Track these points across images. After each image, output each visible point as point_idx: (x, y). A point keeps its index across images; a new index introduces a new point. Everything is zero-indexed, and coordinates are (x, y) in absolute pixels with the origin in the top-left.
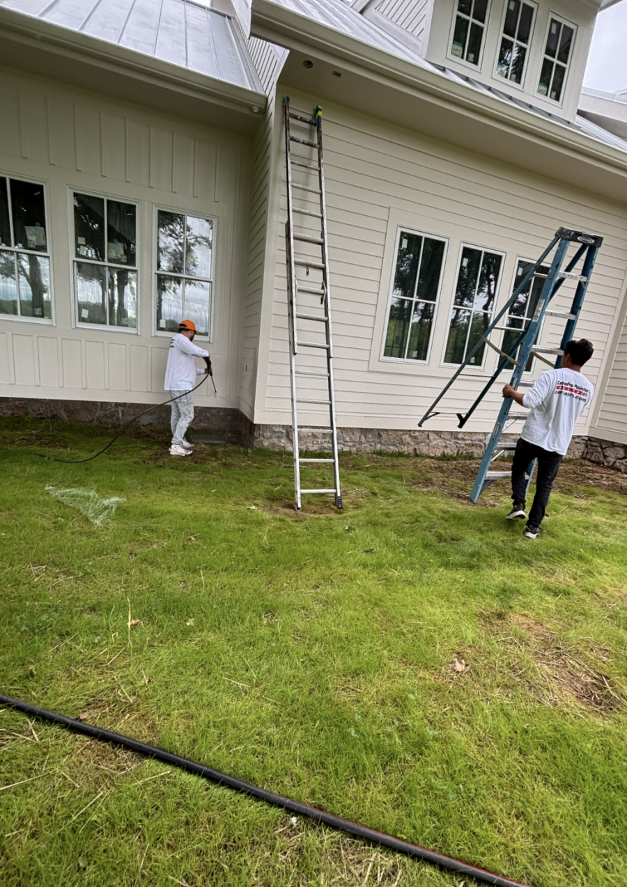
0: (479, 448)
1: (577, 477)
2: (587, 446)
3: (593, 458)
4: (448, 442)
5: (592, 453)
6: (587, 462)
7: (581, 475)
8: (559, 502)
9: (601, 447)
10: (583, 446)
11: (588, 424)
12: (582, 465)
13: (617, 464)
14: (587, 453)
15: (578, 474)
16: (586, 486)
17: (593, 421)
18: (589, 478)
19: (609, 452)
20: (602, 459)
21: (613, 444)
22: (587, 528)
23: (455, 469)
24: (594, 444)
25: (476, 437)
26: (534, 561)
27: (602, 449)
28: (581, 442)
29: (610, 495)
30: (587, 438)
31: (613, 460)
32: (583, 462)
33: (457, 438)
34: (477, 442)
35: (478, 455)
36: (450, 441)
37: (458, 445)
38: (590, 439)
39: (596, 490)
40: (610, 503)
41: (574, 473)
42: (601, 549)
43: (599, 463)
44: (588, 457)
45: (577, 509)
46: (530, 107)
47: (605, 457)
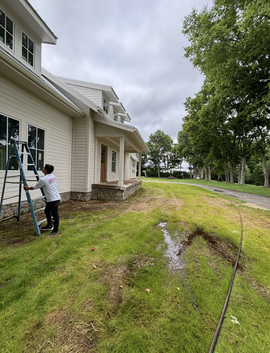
0: (25, 208)
1: (70, 209)
2: (71, 195)
3: (74, 199)
4: (6, 210)
5: (73, 197)
6: (72, 201)
7: (71, 207)
8: (64, 224)
9: (75, 194)
10: (70, 195)
11: (70, 187)
12: (70, 202)
13: (81, 199)
14: (72, 197)
15: (70, 207)
16: (73, 212)
17: (71, 186)
18: (73, 208)
19: (78, 196)
20: (76, 198)
21: (79, 193)
22: (75, 233)
23: (13, 224)
24: (73, 194)
25: (23, 204)
26: (56, 266)
27: (76, 195)
28: (69, 194)
29: (81, 213)
30: (70, 192)
31: (80, 198)
32: (71, 201)
33: (12, 207)
34: (24, 206)
35: (26, 211)
36: (7, 209)
37: (13, 210)
38: (71, 192)
39: (76, 212)
40: (81, 217)
41: (68, 207)
42: (81, 242)
43: (76, 200)
44: (72, 199)
45: (71, 224)
46: (30, 70)
47: (77, 197)
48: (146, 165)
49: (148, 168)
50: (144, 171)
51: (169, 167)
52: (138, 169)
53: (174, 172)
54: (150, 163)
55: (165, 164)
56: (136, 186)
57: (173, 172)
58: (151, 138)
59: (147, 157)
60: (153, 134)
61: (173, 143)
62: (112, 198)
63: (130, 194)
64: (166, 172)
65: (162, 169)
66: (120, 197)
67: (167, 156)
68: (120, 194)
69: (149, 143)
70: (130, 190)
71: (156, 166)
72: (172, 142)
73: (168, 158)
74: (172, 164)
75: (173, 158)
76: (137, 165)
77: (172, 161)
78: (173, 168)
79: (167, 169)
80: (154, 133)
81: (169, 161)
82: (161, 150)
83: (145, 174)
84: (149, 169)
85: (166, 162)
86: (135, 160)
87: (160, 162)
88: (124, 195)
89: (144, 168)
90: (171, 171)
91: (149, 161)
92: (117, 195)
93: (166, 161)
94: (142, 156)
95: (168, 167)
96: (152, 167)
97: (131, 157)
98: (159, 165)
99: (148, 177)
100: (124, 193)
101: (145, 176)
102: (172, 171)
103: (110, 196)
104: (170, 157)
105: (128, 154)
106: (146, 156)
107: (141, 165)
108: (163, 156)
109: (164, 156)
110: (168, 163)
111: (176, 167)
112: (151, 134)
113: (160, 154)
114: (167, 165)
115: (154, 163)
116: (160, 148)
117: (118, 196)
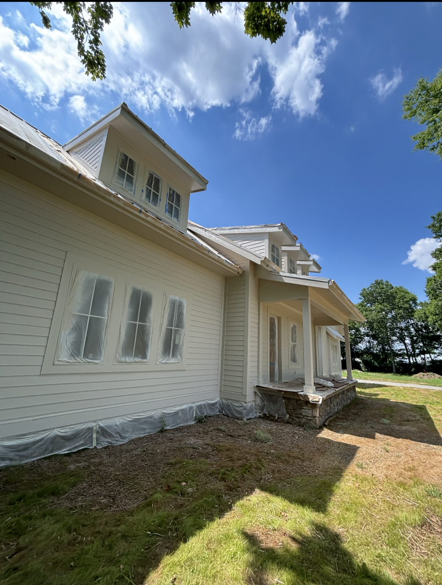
11: (219, 390)
17: (221, 388)
48: (362, 346)
49: (366, 353)
50: (357, 360)
51: (417, 351)
52: (343, 354)
53: (433, 361)
54: (369, 342)
55: (405, 344)
56: (343, 393)
57: (430, 362)
58: (364, 297)
59: (360, 332)
60: (368, 289)
61: (418, 302)
62: (293, 419)
63: (332, 412)
64: (412, 361)
65: (401, 355)
66: (309, 418)
67: (407, 328)
68: (310, 412)
69: (362, 305)
70: (331, 403)
71: (383, 348)
72: (414, 300)
73: (410, 333)
74: (424, 345)
75: (422, 331)
76: (341, 347)
77: (423, 338)
78: (429, 352)
79: (414, 355)
80: (369, 286)
81: (415, 338)
82: (390, 316)
83: (361, 365)
84: (369, 354)
85: (408, 341)
86: (335, 338)
87: (393, 341)
88: (318, 415)
89: (357, 353)
90: (424, 359)
91: (366, 338)
92: (304, 414)
93: (407, 338)
94: (350, 329)
95: (414, 351)
96: (375, 352)
97: (327, 333)
98: (390, 347)
99: (368, 371)
100: (318, 410)
101: (360, 369)
102: (427, 360)
103: (289, 413)
104: (415, 330)
105: (320, 328)
106: (358, 330)
107: (351, 347)
108: (397, 328)
109: (401, 329)
110: (413, 342)
111: (435, 351)
112: (364, 290)
113: (389, 324)
114: (410, 347)
115: (378, 344)
116: (387, 313)
117: (305, 416)
